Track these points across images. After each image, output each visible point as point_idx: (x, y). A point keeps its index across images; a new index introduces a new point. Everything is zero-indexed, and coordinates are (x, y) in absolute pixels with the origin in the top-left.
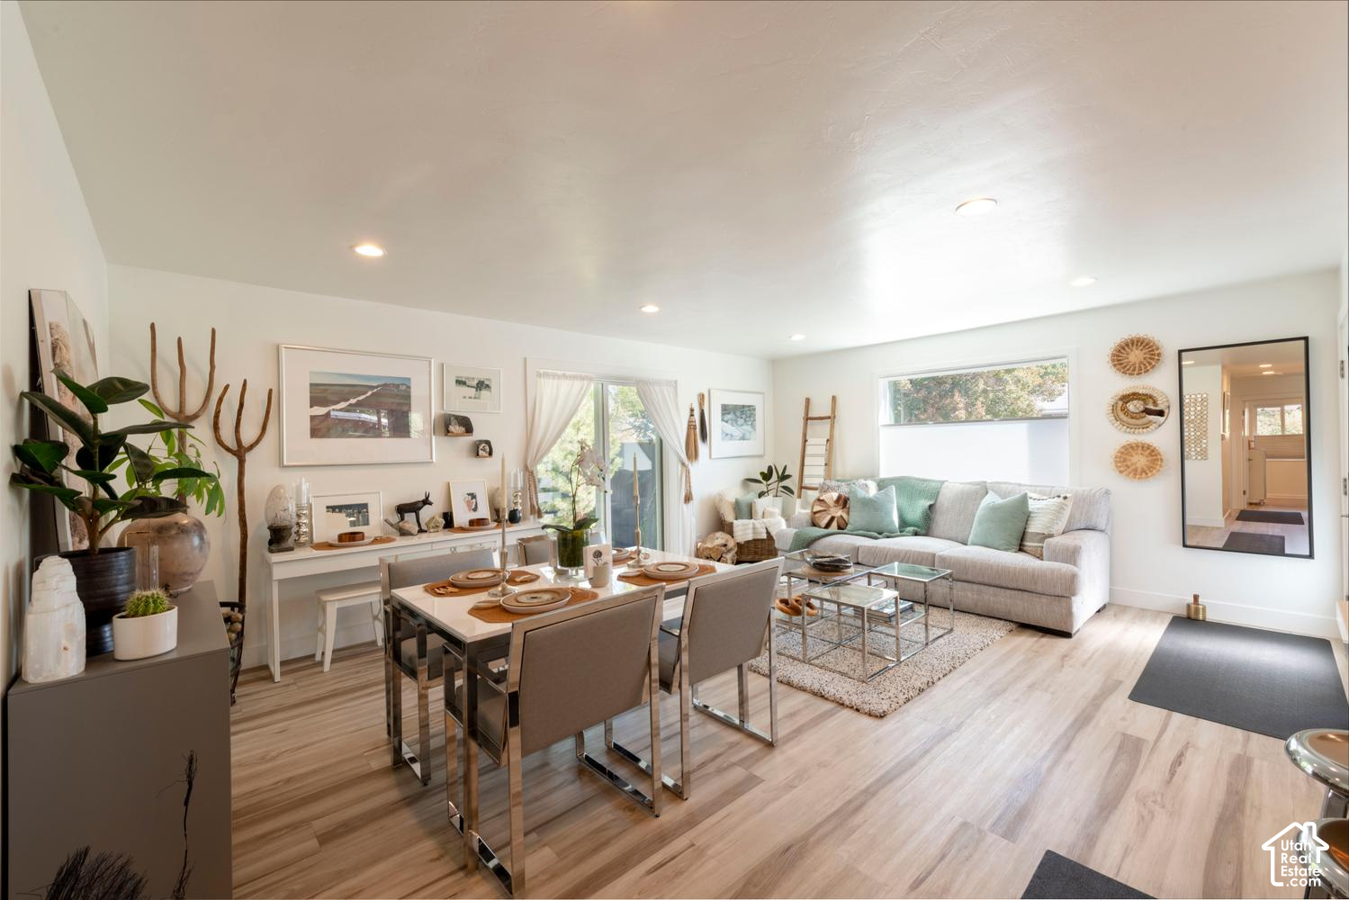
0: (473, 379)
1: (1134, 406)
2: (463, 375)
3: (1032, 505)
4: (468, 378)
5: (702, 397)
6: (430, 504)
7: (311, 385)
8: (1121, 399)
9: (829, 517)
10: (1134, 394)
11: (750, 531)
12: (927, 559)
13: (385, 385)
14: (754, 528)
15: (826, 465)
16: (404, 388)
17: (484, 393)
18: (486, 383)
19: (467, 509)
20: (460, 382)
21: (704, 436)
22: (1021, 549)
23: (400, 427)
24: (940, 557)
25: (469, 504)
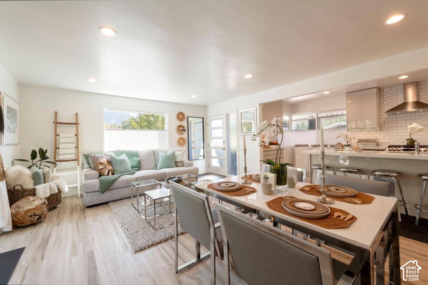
1: (181, 128)
3: (176, 154)
8: (178, 127)
9: (107, 170)
10: (181, 126)
11: (48, 190)
12: (164, 175)
14: (50, 188)
15: (76, 147)
21: (2, 128)
22: (177, 166)
24: (168, 173)
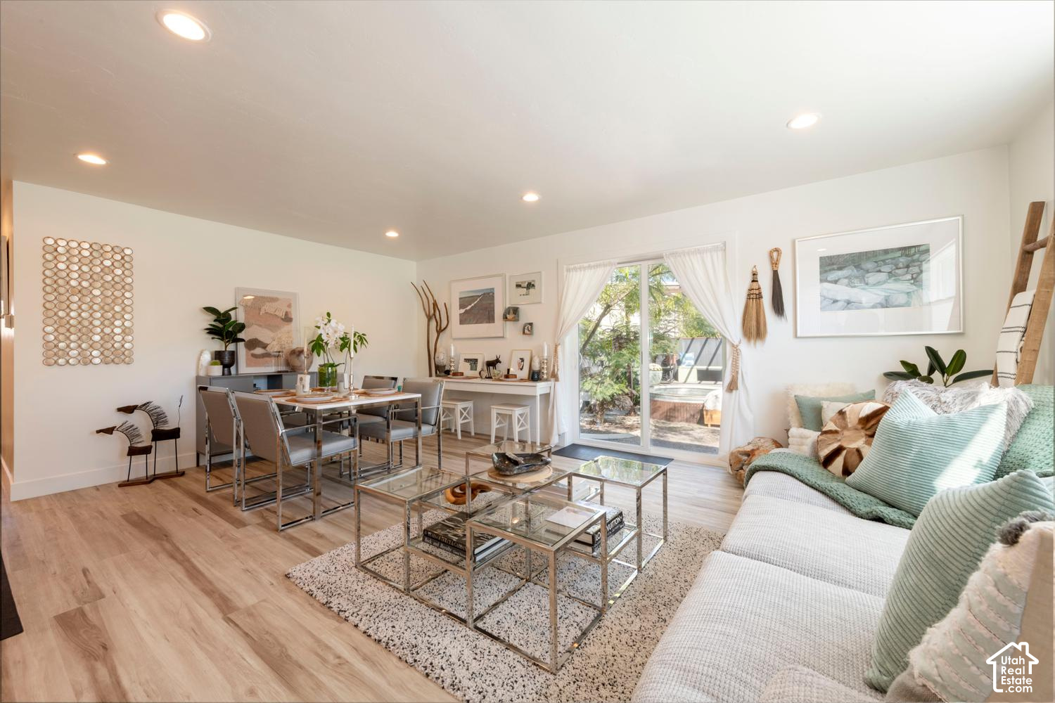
0: (525, 282)
2: (519, 280)
4: (522, 282)
5: (774, 257)
6: (500, 362)
7: (460, 299)
13: (484, 294)
16: (491, 294)
17: (531, 290)
18: (533, 283)
19: (517, 367)
20: (518, 286)
21: (778, 307)
23: (490, 318)
25: (519, 364)
